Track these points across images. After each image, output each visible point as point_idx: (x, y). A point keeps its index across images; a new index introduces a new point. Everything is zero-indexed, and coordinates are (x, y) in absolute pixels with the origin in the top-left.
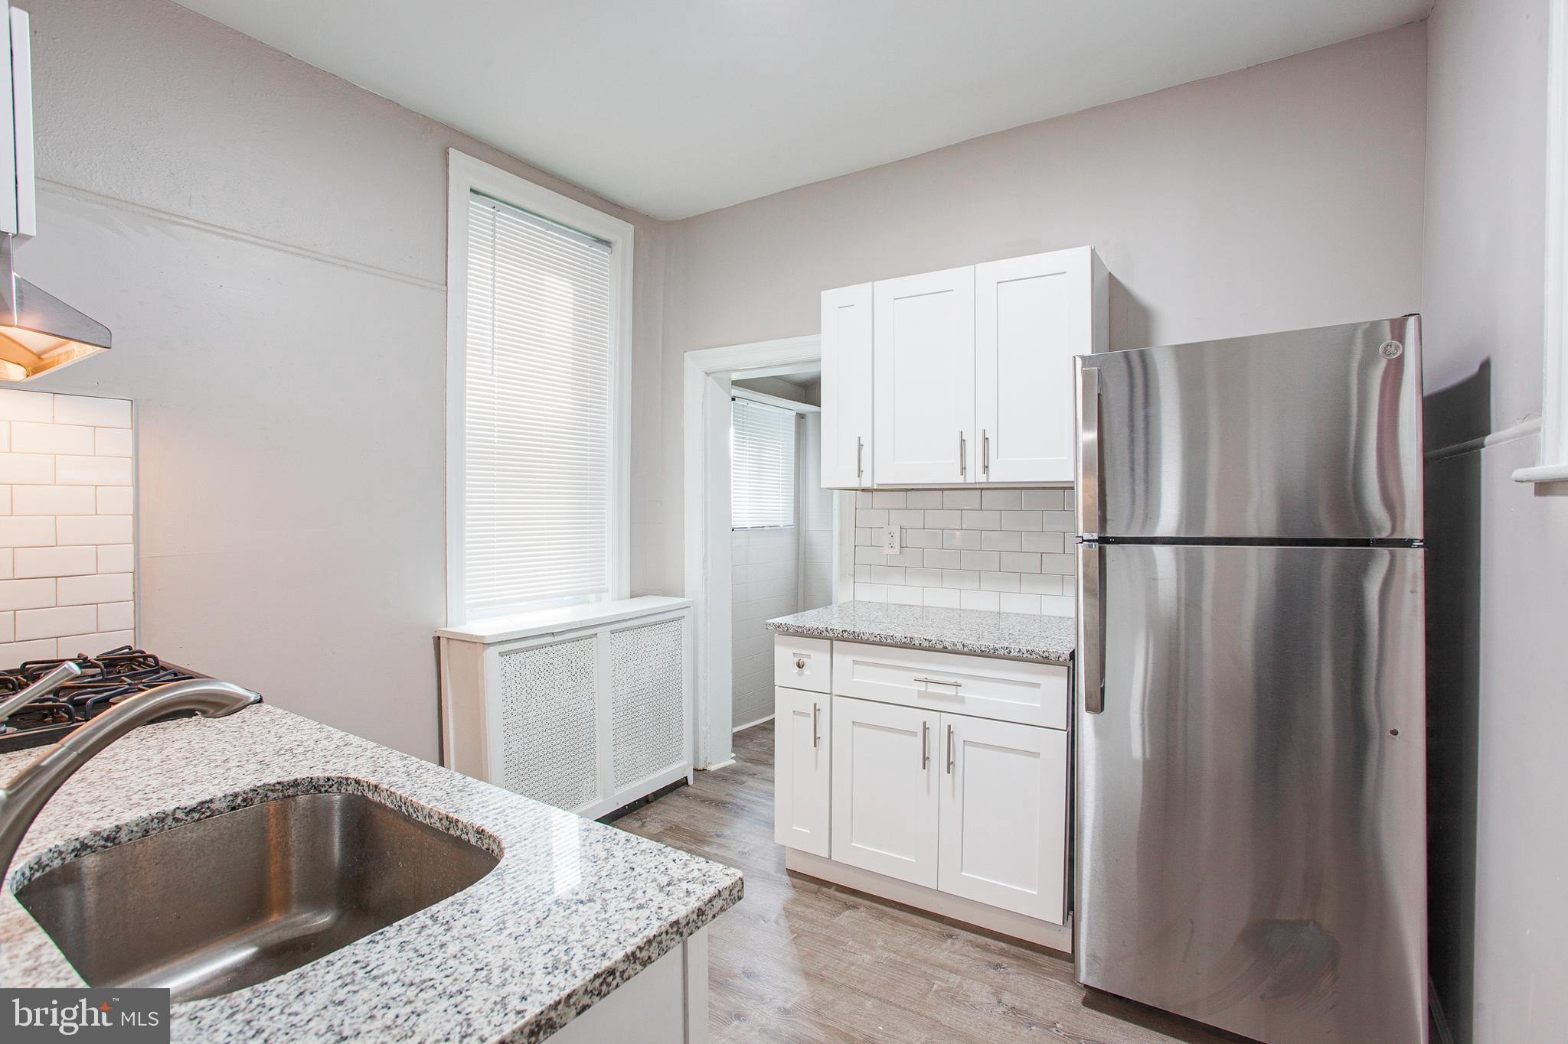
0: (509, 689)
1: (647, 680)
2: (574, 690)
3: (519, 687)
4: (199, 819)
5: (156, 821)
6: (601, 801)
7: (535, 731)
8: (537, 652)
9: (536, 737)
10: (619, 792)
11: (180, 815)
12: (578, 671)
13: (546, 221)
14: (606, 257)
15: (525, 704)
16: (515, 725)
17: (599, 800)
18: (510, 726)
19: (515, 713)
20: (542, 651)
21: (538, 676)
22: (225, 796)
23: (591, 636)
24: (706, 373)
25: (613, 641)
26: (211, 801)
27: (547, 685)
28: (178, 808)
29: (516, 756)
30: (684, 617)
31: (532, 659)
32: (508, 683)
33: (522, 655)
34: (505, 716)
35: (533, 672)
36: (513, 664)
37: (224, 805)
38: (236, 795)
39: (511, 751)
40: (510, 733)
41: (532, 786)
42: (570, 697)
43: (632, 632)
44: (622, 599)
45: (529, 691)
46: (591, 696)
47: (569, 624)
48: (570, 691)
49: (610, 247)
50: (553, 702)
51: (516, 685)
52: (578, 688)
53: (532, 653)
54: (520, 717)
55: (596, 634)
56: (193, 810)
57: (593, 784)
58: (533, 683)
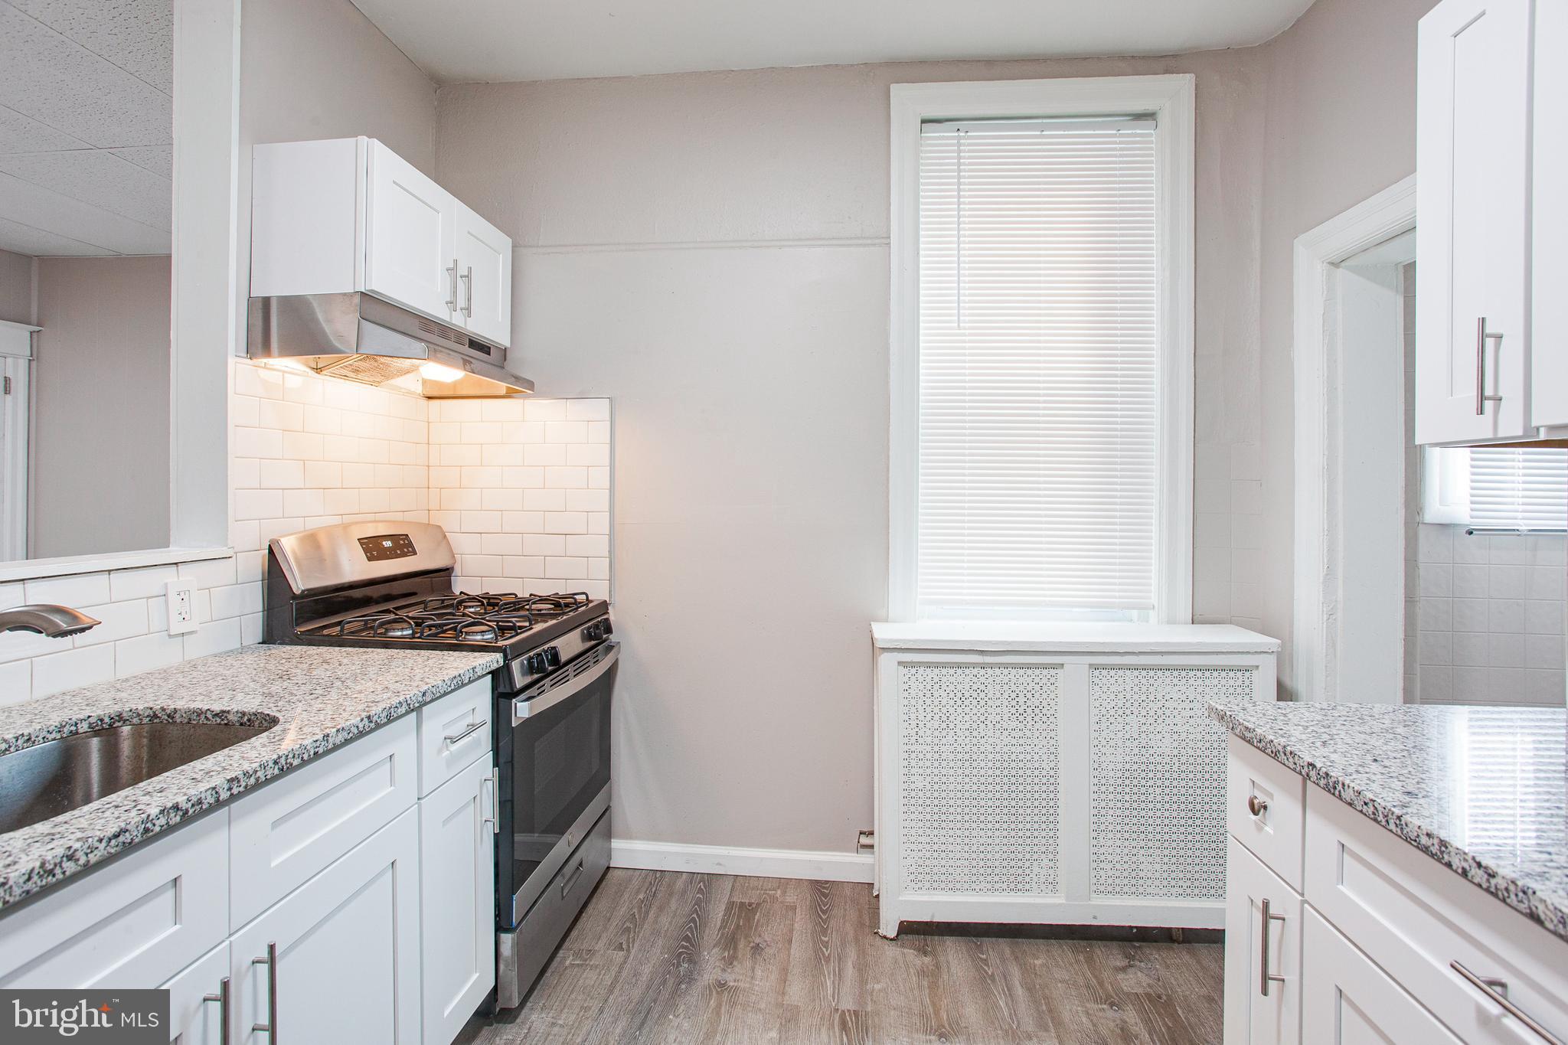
0: (913, 710)
1: (1167, 751)
2: (1021, 734)
3: (929, 710)
4: (220, 724)
5: (195, 714)
6: (1062, 901)
7: (952, 772)
8: (959, 671)
9: (952, 779)
10: (1099, 901)
11: (209, 716)
12: (1029, 711)
13: (1040, 121)
14: (1150, 135)
15: (936, 733)
16: (921, 756)
17: (1059, 899)
18: (913, 756)
19: (921, 741)
20: (967, 671)
21: (959, 702)
22: (237, 712)
23: (1054, 666)
24: (1332, 264)
25: (1096, 680)
26: (228, 712)
27: (975, 718)
28: (209, 710)
29: (921, 794)
30: (1257, 667)
31: (952, 679)
32: (913, 702)
33: (936, 671)
34: (906, 740)
35: (952, 695)
36: (921, 679)
37: (236, 719)
38: (244, 714)
39: (913, 786)
40: (913, 763)
41: (943, 840)
42: (1014, 741)
43: (1136, 673)
44: (1174, 623)
45: (944, 718)
46: (1052, 750)
47: (1009, 643)
48: (1013, 733)
49: (1155, 120)
50: (982, 741)
51: (925, 706)
52: (1028, 733)
53: (952, 671)
54: (929, 748)
55: (1063, 664)
56: (217, 715)
57: (1051, 872)
58: (952, 710)
